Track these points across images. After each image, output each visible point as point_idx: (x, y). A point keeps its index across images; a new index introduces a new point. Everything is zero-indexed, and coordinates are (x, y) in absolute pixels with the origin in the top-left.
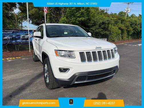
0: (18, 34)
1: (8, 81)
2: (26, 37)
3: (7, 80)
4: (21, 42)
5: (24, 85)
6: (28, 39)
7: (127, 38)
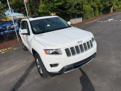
0: (4, 25)
1: (8, 75)
2: (12, 27)
3: (6, 74)
4: (8, 32)
5: (22, 77)
6: (14, 29)
7: (99, 15)
